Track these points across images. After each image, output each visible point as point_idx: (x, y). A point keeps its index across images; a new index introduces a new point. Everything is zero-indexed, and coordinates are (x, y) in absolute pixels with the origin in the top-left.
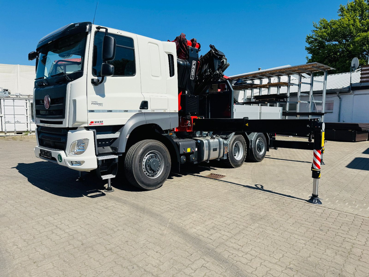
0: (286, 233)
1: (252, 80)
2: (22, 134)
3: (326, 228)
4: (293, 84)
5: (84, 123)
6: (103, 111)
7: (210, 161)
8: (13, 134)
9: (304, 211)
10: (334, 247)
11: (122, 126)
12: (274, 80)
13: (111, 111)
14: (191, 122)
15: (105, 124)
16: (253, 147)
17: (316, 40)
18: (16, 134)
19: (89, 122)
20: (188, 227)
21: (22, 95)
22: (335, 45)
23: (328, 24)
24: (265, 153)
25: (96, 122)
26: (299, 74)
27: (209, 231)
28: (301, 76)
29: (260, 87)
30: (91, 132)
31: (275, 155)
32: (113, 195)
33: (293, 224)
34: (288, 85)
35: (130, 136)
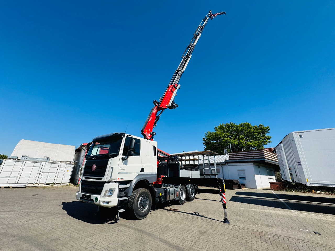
0: (219, 240)
1: (181, 157)
2: (49, 185)
3: (236, 236)
4: (200, 160)
5: (115, 179)
6: (124, 173)
7: (170, 201)
8: (43, 185)
9: (223, 227)
10: (244, 246)
11: (132, 181)
12: (192, 157)
13: (128, 173)
14: (161, 179)
15: (124, 180)
16: (189, 192)
17: (207, 140)
18: (45, 185)
19: (117, 179)
20: (170, 240)
21: (57, 161)
22: (215, 142)
23: (211, 134)
24: (194, 196)
25: (120, 179)
26: (203, 155)
27: (181, 241)
28: (204, 156)
29: (186, 160)
30: (117, 184)
31: (198, 197)
32: (120, 223)
33: (221, 235)
34: (198, 160)
35: (135, 186)
